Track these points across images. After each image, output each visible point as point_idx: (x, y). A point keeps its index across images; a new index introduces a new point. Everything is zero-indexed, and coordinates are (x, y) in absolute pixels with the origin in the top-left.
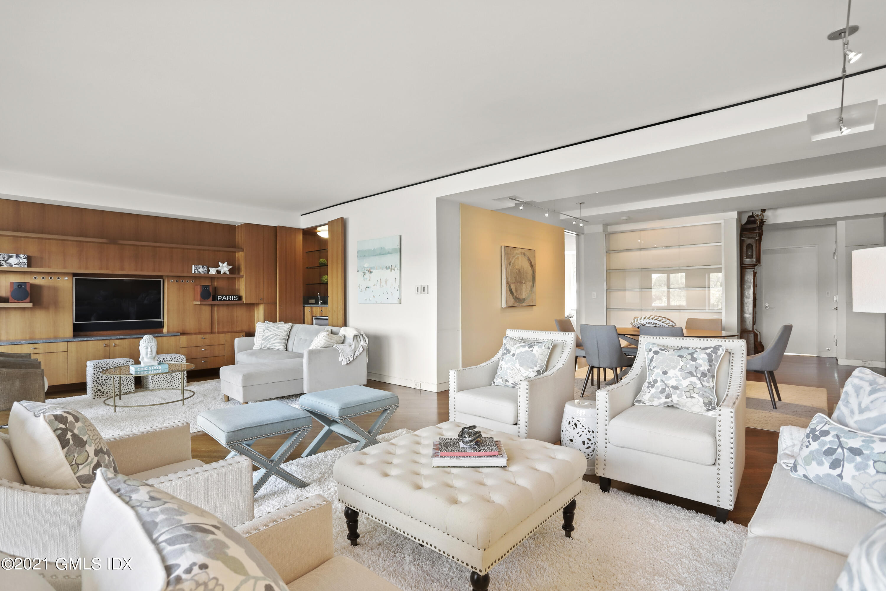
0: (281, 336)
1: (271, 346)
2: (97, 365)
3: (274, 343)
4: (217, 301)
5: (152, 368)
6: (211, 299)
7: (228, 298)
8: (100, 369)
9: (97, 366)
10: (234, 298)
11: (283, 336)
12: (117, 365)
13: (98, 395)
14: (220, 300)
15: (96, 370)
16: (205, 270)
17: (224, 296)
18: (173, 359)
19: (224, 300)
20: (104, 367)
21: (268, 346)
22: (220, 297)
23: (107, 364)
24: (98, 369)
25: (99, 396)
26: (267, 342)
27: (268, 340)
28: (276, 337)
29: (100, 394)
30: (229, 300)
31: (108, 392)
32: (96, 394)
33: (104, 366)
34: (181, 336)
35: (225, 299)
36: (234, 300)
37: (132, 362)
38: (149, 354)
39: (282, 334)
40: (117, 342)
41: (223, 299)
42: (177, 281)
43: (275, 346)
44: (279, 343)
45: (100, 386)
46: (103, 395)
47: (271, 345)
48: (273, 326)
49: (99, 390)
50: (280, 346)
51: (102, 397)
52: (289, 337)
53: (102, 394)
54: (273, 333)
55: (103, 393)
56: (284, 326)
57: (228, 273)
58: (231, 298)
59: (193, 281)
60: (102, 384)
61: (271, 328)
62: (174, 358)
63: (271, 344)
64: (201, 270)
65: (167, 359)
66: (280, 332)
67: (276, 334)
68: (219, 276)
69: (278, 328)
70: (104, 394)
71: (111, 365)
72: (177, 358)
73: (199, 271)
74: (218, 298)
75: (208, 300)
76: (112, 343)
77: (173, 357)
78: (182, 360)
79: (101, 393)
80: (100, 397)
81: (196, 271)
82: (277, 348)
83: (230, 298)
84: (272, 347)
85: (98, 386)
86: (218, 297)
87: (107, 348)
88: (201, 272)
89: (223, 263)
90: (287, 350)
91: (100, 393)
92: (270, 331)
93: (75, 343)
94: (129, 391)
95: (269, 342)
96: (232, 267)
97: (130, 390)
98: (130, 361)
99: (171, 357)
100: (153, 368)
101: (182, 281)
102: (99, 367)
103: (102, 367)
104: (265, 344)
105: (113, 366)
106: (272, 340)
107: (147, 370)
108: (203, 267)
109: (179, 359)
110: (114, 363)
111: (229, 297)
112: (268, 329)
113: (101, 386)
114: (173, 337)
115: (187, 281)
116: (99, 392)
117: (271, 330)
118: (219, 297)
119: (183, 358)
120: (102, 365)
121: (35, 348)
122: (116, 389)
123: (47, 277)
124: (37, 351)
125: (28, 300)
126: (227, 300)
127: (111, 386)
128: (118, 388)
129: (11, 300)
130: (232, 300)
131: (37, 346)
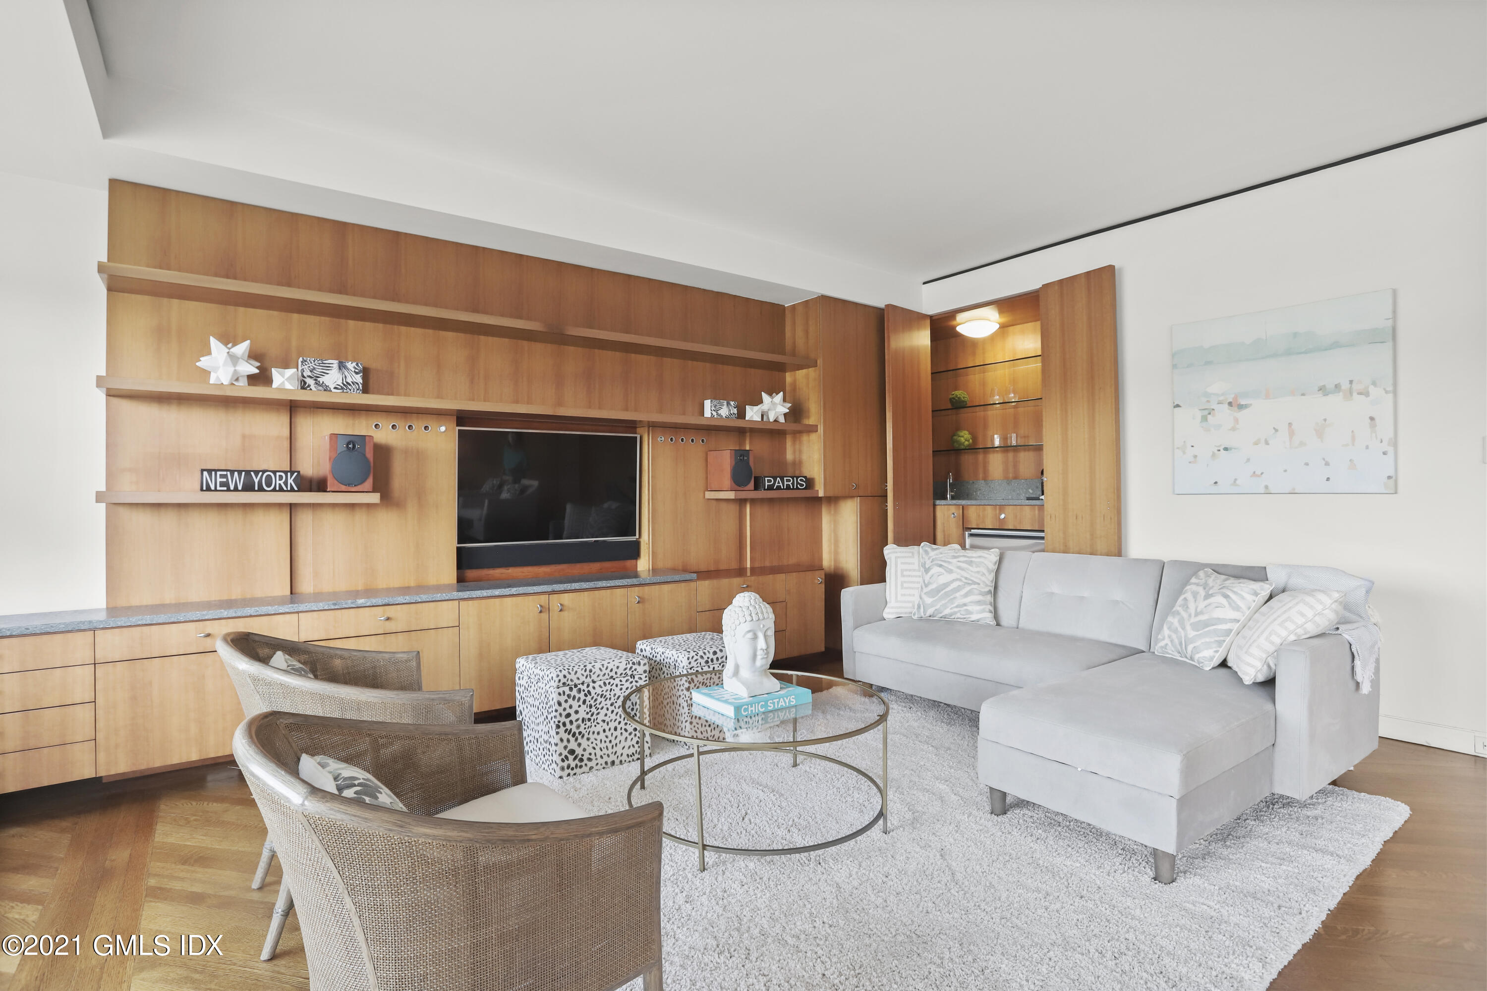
0: (982, 585)
1: (955, 613)
2: (565, 677)
3: (965, 605)
4: (765, 489)
6: (751, 485)
7: (786, 483)
8: (571, 689)
9: (565, 680)
10: (798, 483)
11: (987, 585)
12: (611, 674)
13: (568, 767)
14: (771, 488)
15: (564, 693)
16: (734, 411)
17: (778, 478)
19: (779, 488)
20: (580, 682)
21: (947, 611)
22: (772, 481)
23: (588, 672)
24: (566, 689)
26: (943, 602)
27: (947, 594)
28: (968, 588)
29: (573, 765)
30: (788, 487)
31: (593, 757)
32: (565, 764)
33: (583, 679)
34: (698, 582)
35: (781, 484)
36: (797, 488)
37: (645, 664)
38: (759, 657)
39: (983, 578)
40: (566, 598)
41: (776, 484)
42: (672, 438)
43: (970, 613)
44: (979, 603)
45: (572, 740)
46: (581, 767)
47: (956, 610)
48: (955, 557)
49: (572, 752)
50: (983, 611)
51: (578, 771)
52: (996, 588)
53: (579, 764)
54: (959, 577)
55: (581, 760)
56: (985, 558)
57: (782, 420)
58: (793, 484)
59: (703, 441)
60: (577, 732)
61: (949, 562)
63: (957, 607)
64: (724, 411)
66: (978, 572)
67: (966, 578)
68: (765, 425)
69: (970, 563)
70: (583, 764)
71: (596, 675)
73: (718, 414)
74: (767, 484)
75: (746, 488)
76: (556, 601)
79: (577, 761)
80: (575, 771)
81: (714, 413)
82: (974, 617)
83: (790, 483)
84: (958, 615)
85: (568, 741)
86: (766, 479)
87: (545, 616)
88: (722, 416)
89: (771, 395)
90: (998, 624)
91: (575, 759)
92: (950, 571)
93: (476, 602)
95: (952, 601)
96: (792, 405)
98: (639, 664)
100: (778, 702)
102: (569, 682)
103: (577, 682)
104: (937, 607)
105: (601, 677)
106: (957, 595)
107: (763, 709)
108: (732, 403)
110: (604, 669)
111: (787, 481)
112: (941, 566)
113: (576, 739)
114: (683, 584)
115: (692, 441)
116: (571, 757)
117: (950, 567)
118: (767, 481)
120: (577, 675)
121: (388, 619)
122: (610, 746)
123: (402, 424)
124: (391, 626)
125: (368, 484)
126: (784, 489)
127: (599, 738)
128: (614, 743)
129: (331, 484)
130: (793, 489)
131: (390, 611)
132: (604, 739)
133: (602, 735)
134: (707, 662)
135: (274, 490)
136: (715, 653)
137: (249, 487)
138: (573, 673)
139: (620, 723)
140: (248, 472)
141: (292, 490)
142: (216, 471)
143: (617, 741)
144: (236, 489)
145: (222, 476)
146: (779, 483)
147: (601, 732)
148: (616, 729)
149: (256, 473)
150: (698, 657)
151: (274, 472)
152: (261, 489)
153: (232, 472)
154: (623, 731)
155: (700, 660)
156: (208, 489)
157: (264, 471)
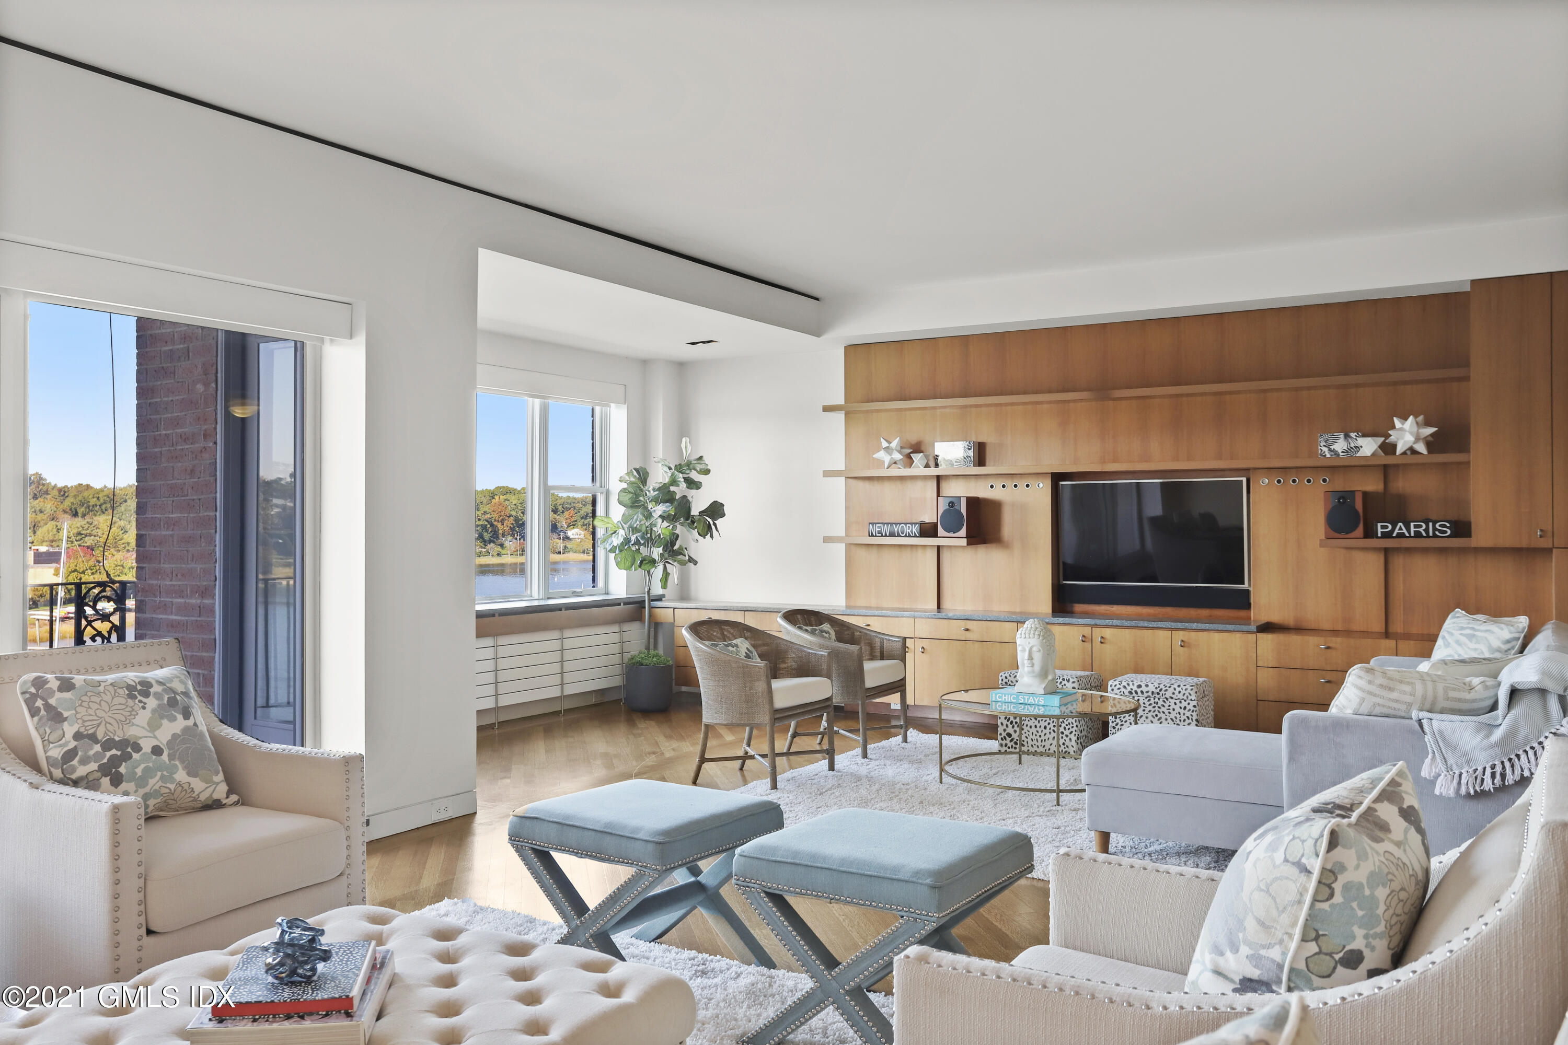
2: (1006, 678)
4: (1378, 537)
5: (1024, 699)
6: (1360, 531)
7: (1413, 529)
9: (1007, 680)
10: (1435, 529)
14: (1387, 535)
16: (1352, 445)
17: (1400, 524)
18: (1161, 690)
19: (1401, 535)
22: (1386, 527)
25: (1009, 748)
29: (1010, 744)
30: (1418, 535)
32: (1004, 742)
34: (1260, 635)
35: (1404, 531)
36: (1435, 536)
37: (1074, 682)
38: (1026, 665)
40: (1108, 633)
41: (1397, 531)
42: (1279, 481)
45: (1010, 726)
49: (1009, 735)
53: (1014, 746)
57: (1421, 448)
58: (1427, 530)
59: (1324, 481)
60: (1014, 721)
62: (1164, 689)
64: (1340, 446)
65: (1147, 689)
68: (1389, 460)
70: (1017, 746)
72: (1171, 690)
73: (1334, 451)
74: (1380, 530)
75: (1355, 535)
76: (1098, 633)
77: (1162, 686)
78: (1185, 698)
79: (1012, 743)
81: (1327, 449)
83: (1420, 530)
85: (1007, 726)
86: (1379, 525)
87: (1088, 645)
88: (1340, 451)
89: (1405, 418)
91: (1011, 741)
94: (1066, 752)
96: (1436, 429)
97: (1067, 749)
98: (1068, 681)
99: (1159, 684)
101: (1294, 481)
107: (1015, 701)
108: (1347, 436)
109: (1176, 692)
111: (1415, 526)
113: (1013, 727)
114: (1238, 635)
115: (1309, 481)
116: (1008, 739)
118: (1382, 527)
119: (1189, 691)
121: (967, 630)
122: (1040, 739)
123: (1010, 483)
124: (969, 635)
125: (963, 532)
126: (1410, 537)
127: (1031, 731)
128: (1043, 738)
129: (941, 531)
130: (1428, 536)
131: (970, 625)
132: (1035, 733)
133: (1034, 730)
134: (1131, 693)
135: (906, 536)
136: (1139, 686)
137: (892, 535)
138: (1013, 676)
139: (1049, 724)
140: (892, 524)
141: (915, 536)
142: (876, 523)
143: (1046, 737)
144: (886, 536)
145: (878, 527)
146: (1401, 529)
147: (1033, 727)
148: (1045, 728)
149: (896, 524)
150: (1121, 687)
151: (906, 524)
152: (899, 536)
153: (884, 524)
154: (1051, 731)
155: (1123, 689)
156: (872, 536)
157: (900, 524)
